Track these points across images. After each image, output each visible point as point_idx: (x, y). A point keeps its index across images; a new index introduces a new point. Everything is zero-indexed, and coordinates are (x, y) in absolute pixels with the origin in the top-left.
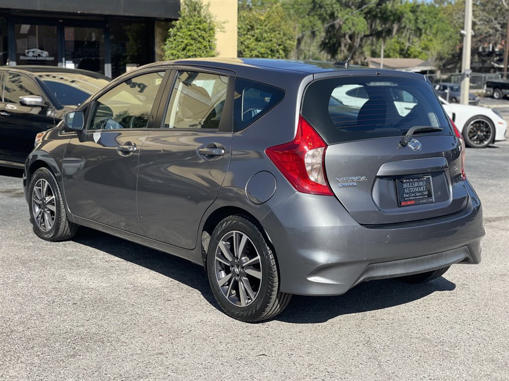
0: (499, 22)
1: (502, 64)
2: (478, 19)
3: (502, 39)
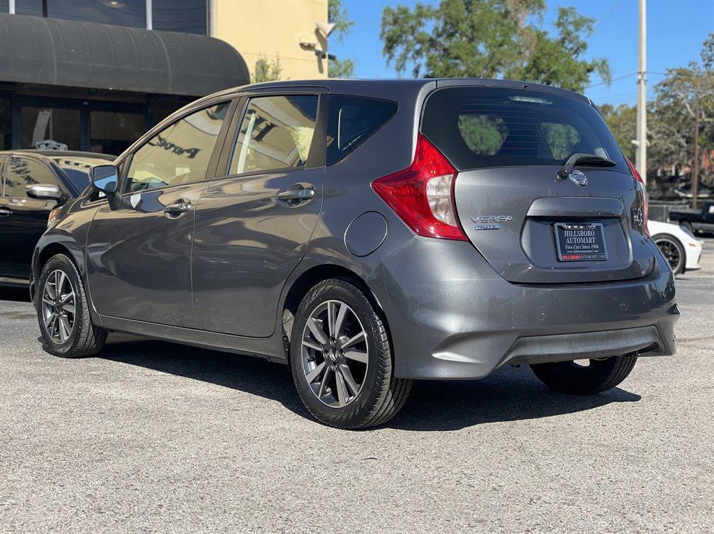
0: (684, 134)
1: (690, 193)
2: (654, 131)
3: (688, 159)
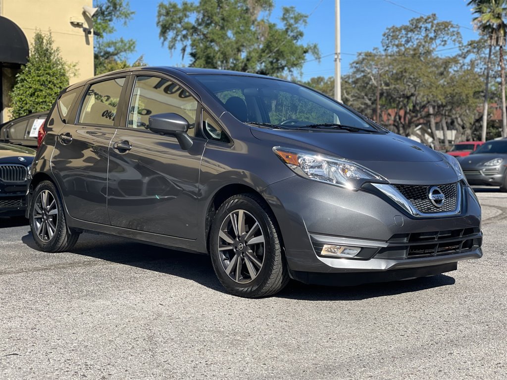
0: (370, 97)
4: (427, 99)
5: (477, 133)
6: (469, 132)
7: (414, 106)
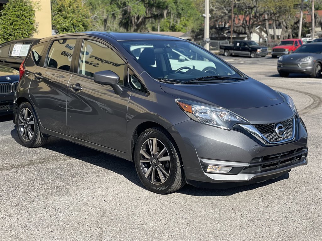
0: (227, 9)
4: (264, 9)
5: (295, 31)
6: (290, 30)
7: (255, 14)
